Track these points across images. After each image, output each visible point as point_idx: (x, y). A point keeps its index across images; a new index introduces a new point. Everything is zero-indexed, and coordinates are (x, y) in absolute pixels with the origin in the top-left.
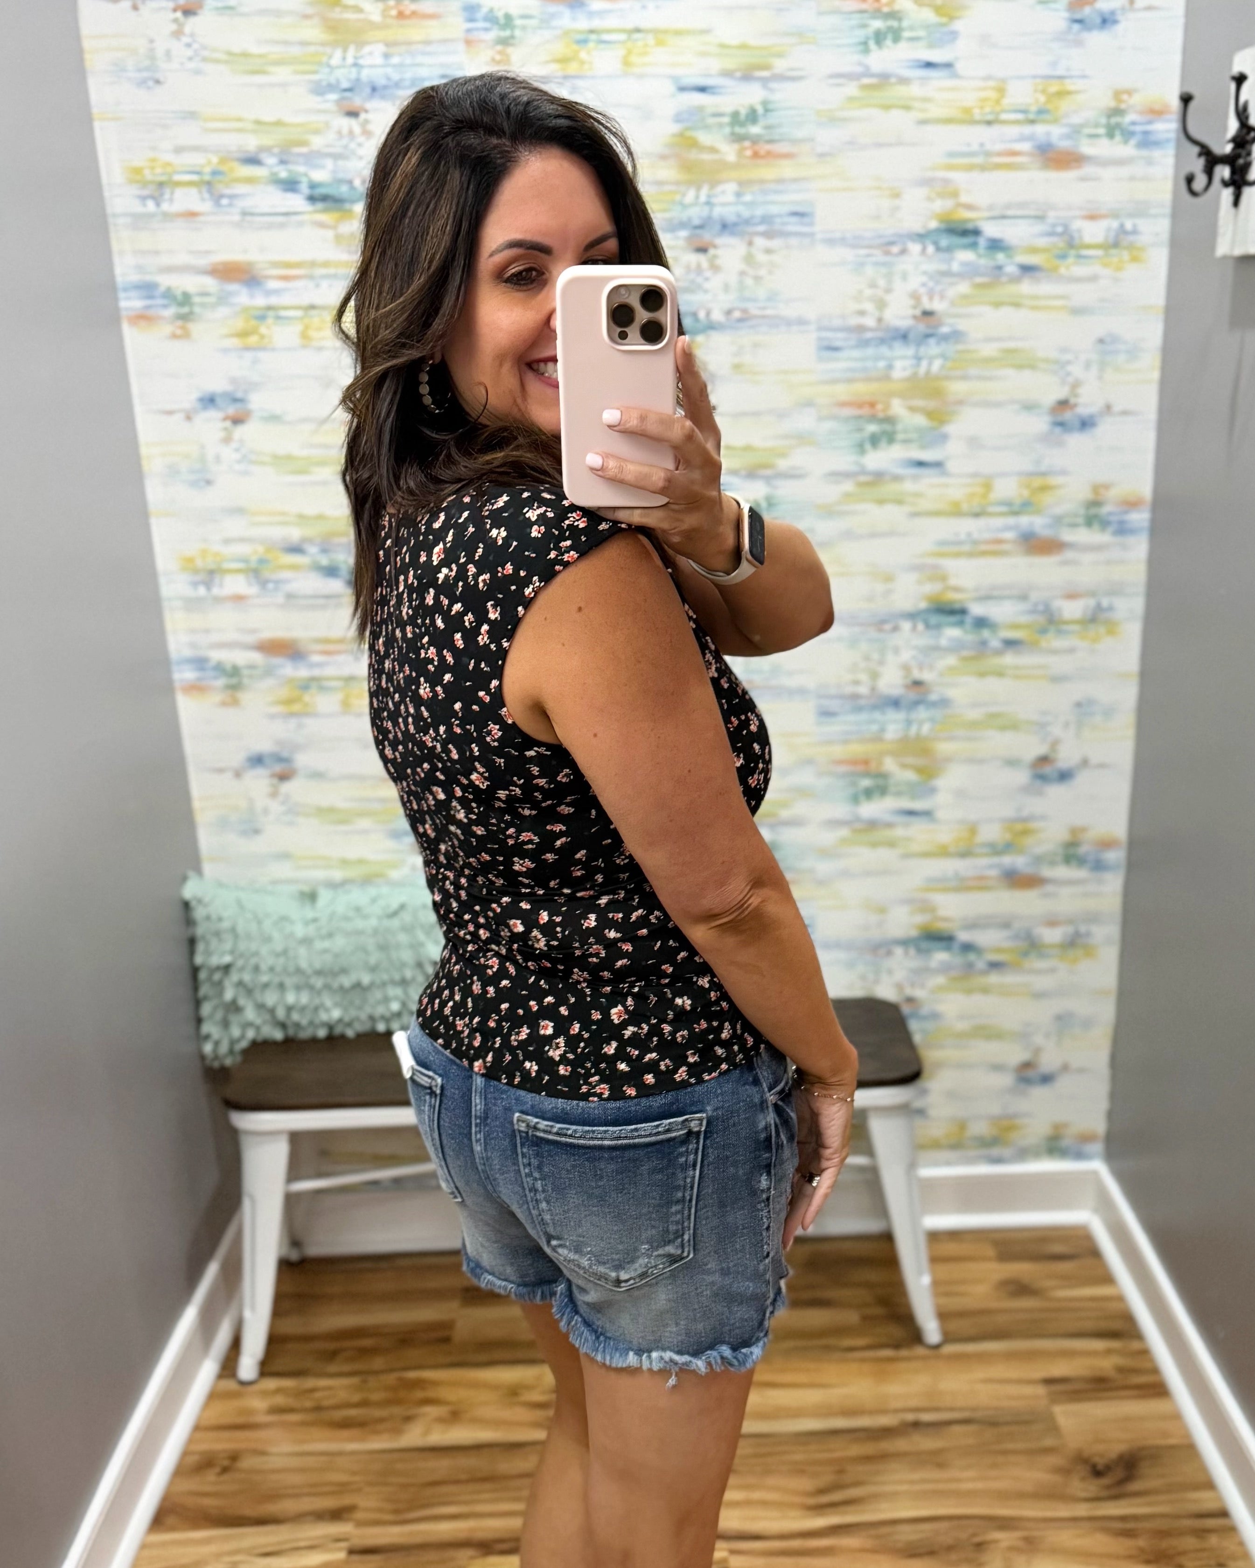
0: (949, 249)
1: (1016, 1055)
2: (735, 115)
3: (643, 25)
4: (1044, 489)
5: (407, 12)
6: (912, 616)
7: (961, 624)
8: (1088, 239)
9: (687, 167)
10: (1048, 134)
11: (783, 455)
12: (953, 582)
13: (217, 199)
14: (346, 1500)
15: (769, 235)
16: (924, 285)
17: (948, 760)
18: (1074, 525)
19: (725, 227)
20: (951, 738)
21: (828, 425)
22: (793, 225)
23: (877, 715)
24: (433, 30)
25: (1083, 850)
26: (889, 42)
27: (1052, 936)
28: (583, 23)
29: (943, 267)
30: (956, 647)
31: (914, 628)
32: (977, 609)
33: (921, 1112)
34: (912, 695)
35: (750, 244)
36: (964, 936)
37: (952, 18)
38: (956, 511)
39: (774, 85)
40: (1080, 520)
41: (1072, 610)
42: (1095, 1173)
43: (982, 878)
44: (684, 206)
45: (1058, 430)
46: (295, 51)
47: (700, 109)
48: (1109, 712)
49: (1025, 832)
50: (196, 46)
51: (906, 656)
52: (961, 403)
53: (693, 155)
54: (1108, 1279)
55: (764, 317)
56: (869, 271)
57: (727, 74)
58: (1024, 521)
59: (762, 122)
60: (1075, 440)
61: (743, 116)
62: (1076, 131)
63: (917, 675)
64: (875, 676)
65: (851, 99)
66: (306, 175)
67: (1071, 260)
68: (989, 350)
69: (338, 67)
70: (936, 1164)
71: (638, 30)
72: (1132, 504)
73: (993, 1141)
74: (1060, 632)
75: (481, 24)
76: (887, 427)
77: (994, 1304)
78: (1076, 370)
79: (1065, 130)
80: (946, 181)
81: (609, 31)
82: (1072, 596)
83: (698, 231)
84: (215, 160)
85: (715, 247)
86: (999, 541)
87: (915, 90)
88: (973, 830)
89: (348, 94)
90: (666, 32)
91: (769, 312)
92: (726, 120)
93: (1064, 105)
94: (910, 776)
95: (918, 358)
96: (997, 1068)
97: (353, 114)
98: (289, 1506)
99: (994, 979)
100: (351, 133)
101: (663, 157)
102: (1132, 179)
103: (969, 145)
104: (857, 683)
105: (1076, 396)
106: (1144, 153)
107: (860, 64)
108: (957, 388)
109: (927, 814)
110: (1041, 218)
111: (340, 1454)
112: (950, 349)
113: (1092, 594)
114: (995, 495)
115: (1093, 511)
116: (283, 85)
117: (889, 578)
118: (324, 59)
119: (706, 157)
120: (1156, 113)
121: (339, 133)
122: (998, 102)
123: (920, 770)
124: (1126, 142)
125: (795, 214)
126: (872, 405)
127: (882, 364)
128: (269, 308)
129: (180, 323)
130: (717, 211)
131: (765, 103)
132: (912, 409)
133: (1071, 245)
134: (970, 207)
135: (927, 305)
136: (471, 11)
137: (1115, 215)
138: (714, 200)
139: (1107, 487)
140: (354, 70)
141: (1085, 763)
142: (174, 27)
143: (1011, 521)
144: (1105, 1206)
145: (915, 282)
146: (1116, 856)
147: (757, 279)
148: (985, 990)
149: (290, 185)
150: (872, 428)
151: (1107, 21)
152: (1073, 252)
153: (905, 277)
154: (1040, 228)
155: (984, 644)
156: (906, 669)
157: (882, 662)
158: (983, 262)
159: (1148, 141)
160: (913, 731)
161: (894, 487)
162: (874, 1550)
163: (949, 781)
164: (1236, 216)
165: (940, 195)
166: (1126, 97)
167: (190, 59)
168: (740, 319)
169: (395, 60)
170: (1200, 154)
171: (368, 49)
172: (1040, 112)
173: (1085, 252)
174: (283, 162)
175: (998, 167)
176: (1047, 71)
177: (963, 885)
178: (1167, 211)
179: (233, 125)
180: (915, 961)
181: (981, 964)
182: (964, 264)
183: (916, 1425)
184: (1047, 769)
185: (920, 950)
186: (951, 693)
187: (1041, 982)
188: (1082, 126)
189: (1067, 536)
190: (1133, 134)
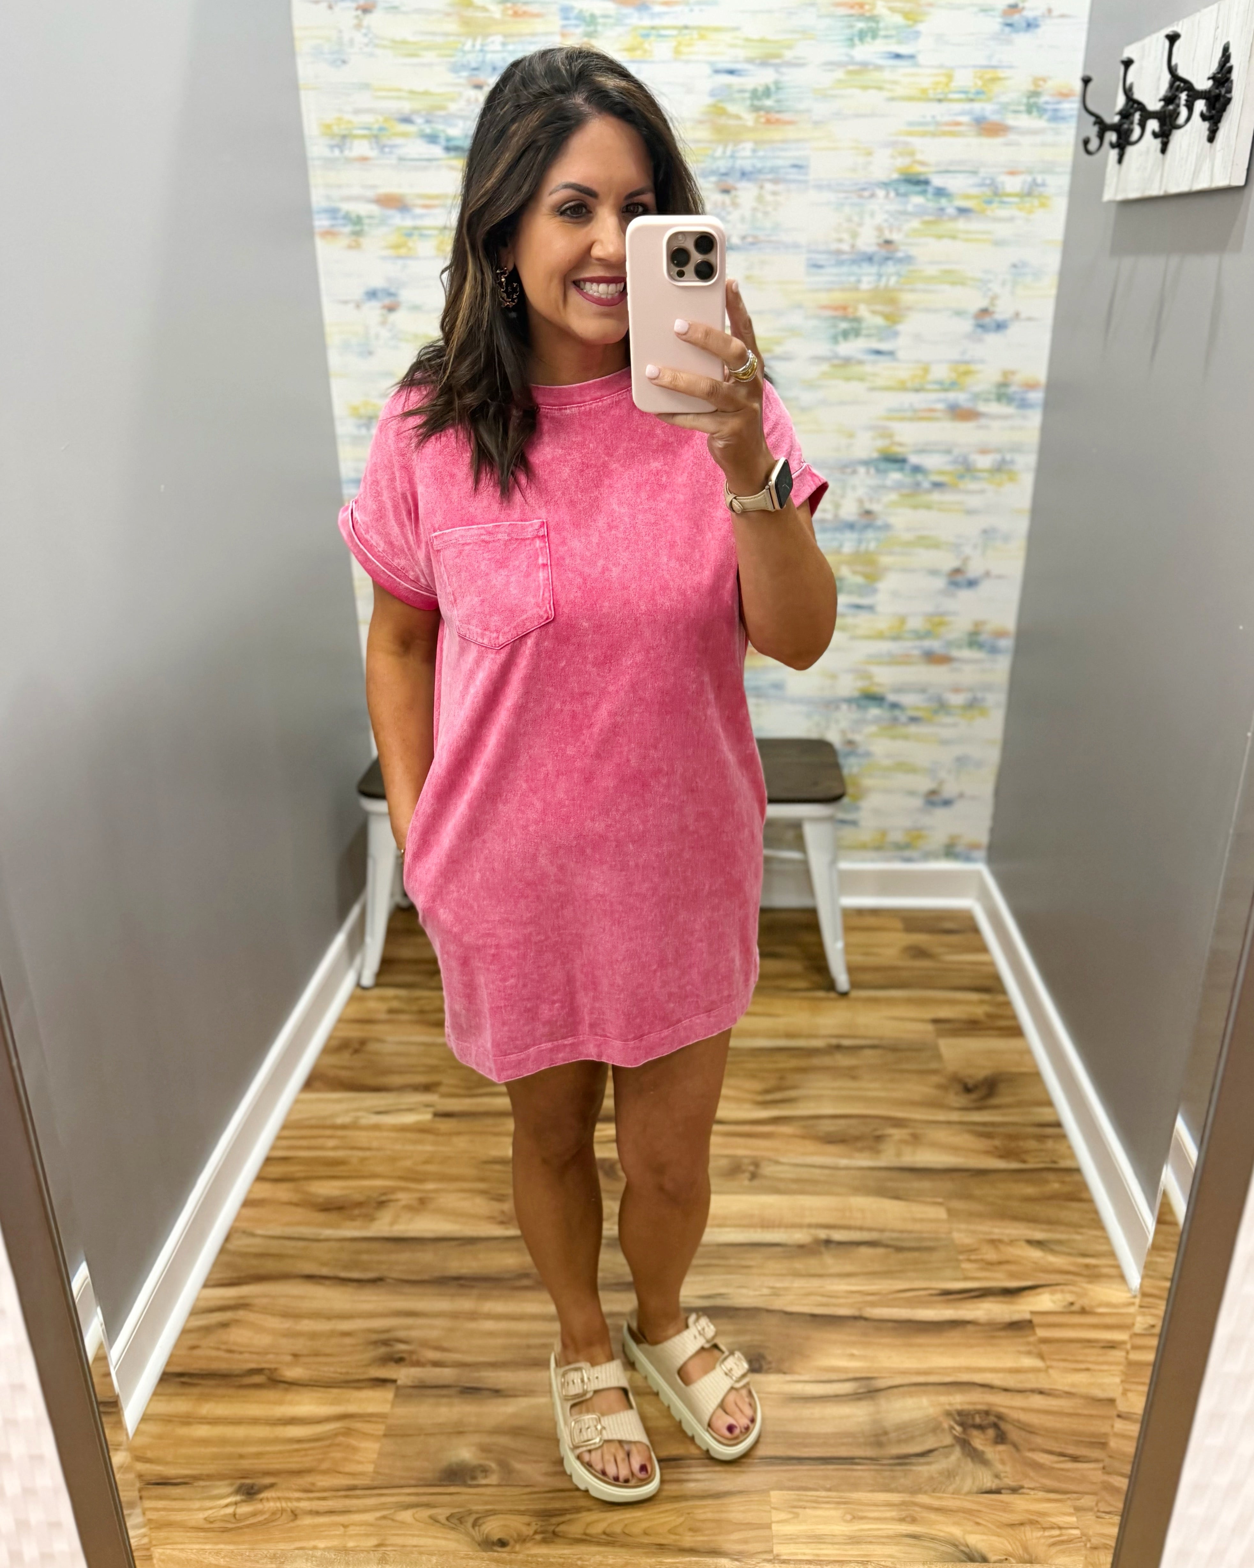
0: (905, 195)
1: (925, 784)
2: (754, 92)
3: (690, 24)
4: (967, 373)
5: (521, 12)
6: (866, 463)
7: (901, 470)
8: (1008, 189)
9: (718, 130)
10: (983, 110)
11: (778, 343)
12: (897, 439)
13: (382, 148)
14: (435, 1078)
15: (775, 181)
16: (886, 221)
17: (887, 569)
18: (987, 400)
19: (744, 174)
20: (891, 553)
21: (814, 323)
22: (793, 174)
23: (836, 535)
24: (539, 26)
25: (983, 638)
26: (869, 39)
27: (956, 700)
28: (647, 22)
29: (900, 208)
30: (897, 487)
31: (868, 472)
32: (914, 459)
33: (854, 823)
34: (864, 521)
35: (762, 187)
36: (892, 698)
37: (916, 22)
38: (902, 387)
39: (783, 69)
40: (993, 397)
41: (984, 462)
42: (979, 874)
43: (908, 656)
44: (714, 159)
45: (979, 330)
46: (439, 39)
47: (729, 86)
48: (1007, 538)
49: (941, 624)
50: (371, 36)
51: (861, 492)
52: (909, 308)
53: (723, 121)
54: (984, 950)
55: (770, 242)
56: (847, 210)
57: (750, 61)
58: (952, 396)
59: (774, 97)
60: (992, 338)
61: (759, 93)
62: (1004, 108)
63: (868, 506)
64: (836, 506)
65: (839, 81)
66: (444, 131)
67: (995, 205)
68: (932, 271)
69: (470, 52)
70: (864, 860)
71: (686, 27)
72: (1031, 386)
73: (907, 846)
74: (974, 478)
75: (573, 22)
76: (855, 325)
77: (900, 963)
78: (996, 288)
79: (996, 107)
80: (906, 144)
81: (665, 28)
82: (984, 452)
83: (724, 178)
84: (381, 119)
85: (736, 189)
86: (933, 410)
87: (887, 75)
88: (903, 620)
89: (475, 72)
90: (707, 29)
91: (774, 238)
92: (747, 95)
93: (997, 88)
94: (859, 580)
95: (880, 276)
96: (911, 793)
97: (478, 87)
98: (395, 1079)
99: (912, 729)
100: (477, 100)
101: (701, 122)
102: (1043, 145)
103: (924, 117)
104: (824, 511)
105: (993, 304)
106: (1053, 125)
107: (847, 55)
108: (907, 298)
109: (871, 608)
110: (974, 173)
111: (433, 1045)
112: (904, 269)
113: (998, 450)
114: (931, 377)
115: (1003, 390)
116: (430, 65)
117: (851, 435)
118: (460, 46)
119: (732, 122)
120: (1065, 95)
121: (469, 101)
122: (947, 85)
123: (866, 576)
124: (1040, 117)
125: (795, 166)
126: (845, 308)
127: (853, 279)
128: (415, 228)
129: (353, 237)
130: (739, 163)
131: (776, 83)
132: (874, 312)
133: (996, 194)
134: (923, 164)
135: (888, 235)
136: (566, 12)
137: (1029, 172)
138: (737, 155)
139: (1013, 373)
140: (481, 55)
141: (987, 574)
142: (355, 21)
143: (942, 395)
144: (984, 896)
145: (880, 218)
146: (1007, 643)
147: (766, 214)
148: (906, 737)
149: (432, 139)
150: (844, 325)
151: (1031, 25)
152: (997, 199)
153: (872, 214)
154: (973, 180)
155: (918, 484)
156: (860, 501)
157: (843, 496)
158: (931, 205)
159: (1056, 117)
160: (863, 547)
161: (857, 369)
162: (803, 1137)
163: (887, 584)
164: (1120, 170)
165: (901, 154)
166: (1041, 83)
167: (367, 45)
168: (752, 243)
169: (511, 47)
170: (1095, 123)
171: (491, 39)
172: (978, 93)
173: (1006, 199)
174: (428, 121)
175: (945, 134)
176: (984, 62)
177: (894, 660)
178: (1068, 169)
179: (394, 94)
180: (855, 715)
181: (903, 718)
182: (916, 206)
183: (838, 1047)
184: (959, 578)
185: (859, 707)
186: (892, 520)
187: (947, 733)
188: (1008, 104)
189: (982, 407)
190: (1045, 110)
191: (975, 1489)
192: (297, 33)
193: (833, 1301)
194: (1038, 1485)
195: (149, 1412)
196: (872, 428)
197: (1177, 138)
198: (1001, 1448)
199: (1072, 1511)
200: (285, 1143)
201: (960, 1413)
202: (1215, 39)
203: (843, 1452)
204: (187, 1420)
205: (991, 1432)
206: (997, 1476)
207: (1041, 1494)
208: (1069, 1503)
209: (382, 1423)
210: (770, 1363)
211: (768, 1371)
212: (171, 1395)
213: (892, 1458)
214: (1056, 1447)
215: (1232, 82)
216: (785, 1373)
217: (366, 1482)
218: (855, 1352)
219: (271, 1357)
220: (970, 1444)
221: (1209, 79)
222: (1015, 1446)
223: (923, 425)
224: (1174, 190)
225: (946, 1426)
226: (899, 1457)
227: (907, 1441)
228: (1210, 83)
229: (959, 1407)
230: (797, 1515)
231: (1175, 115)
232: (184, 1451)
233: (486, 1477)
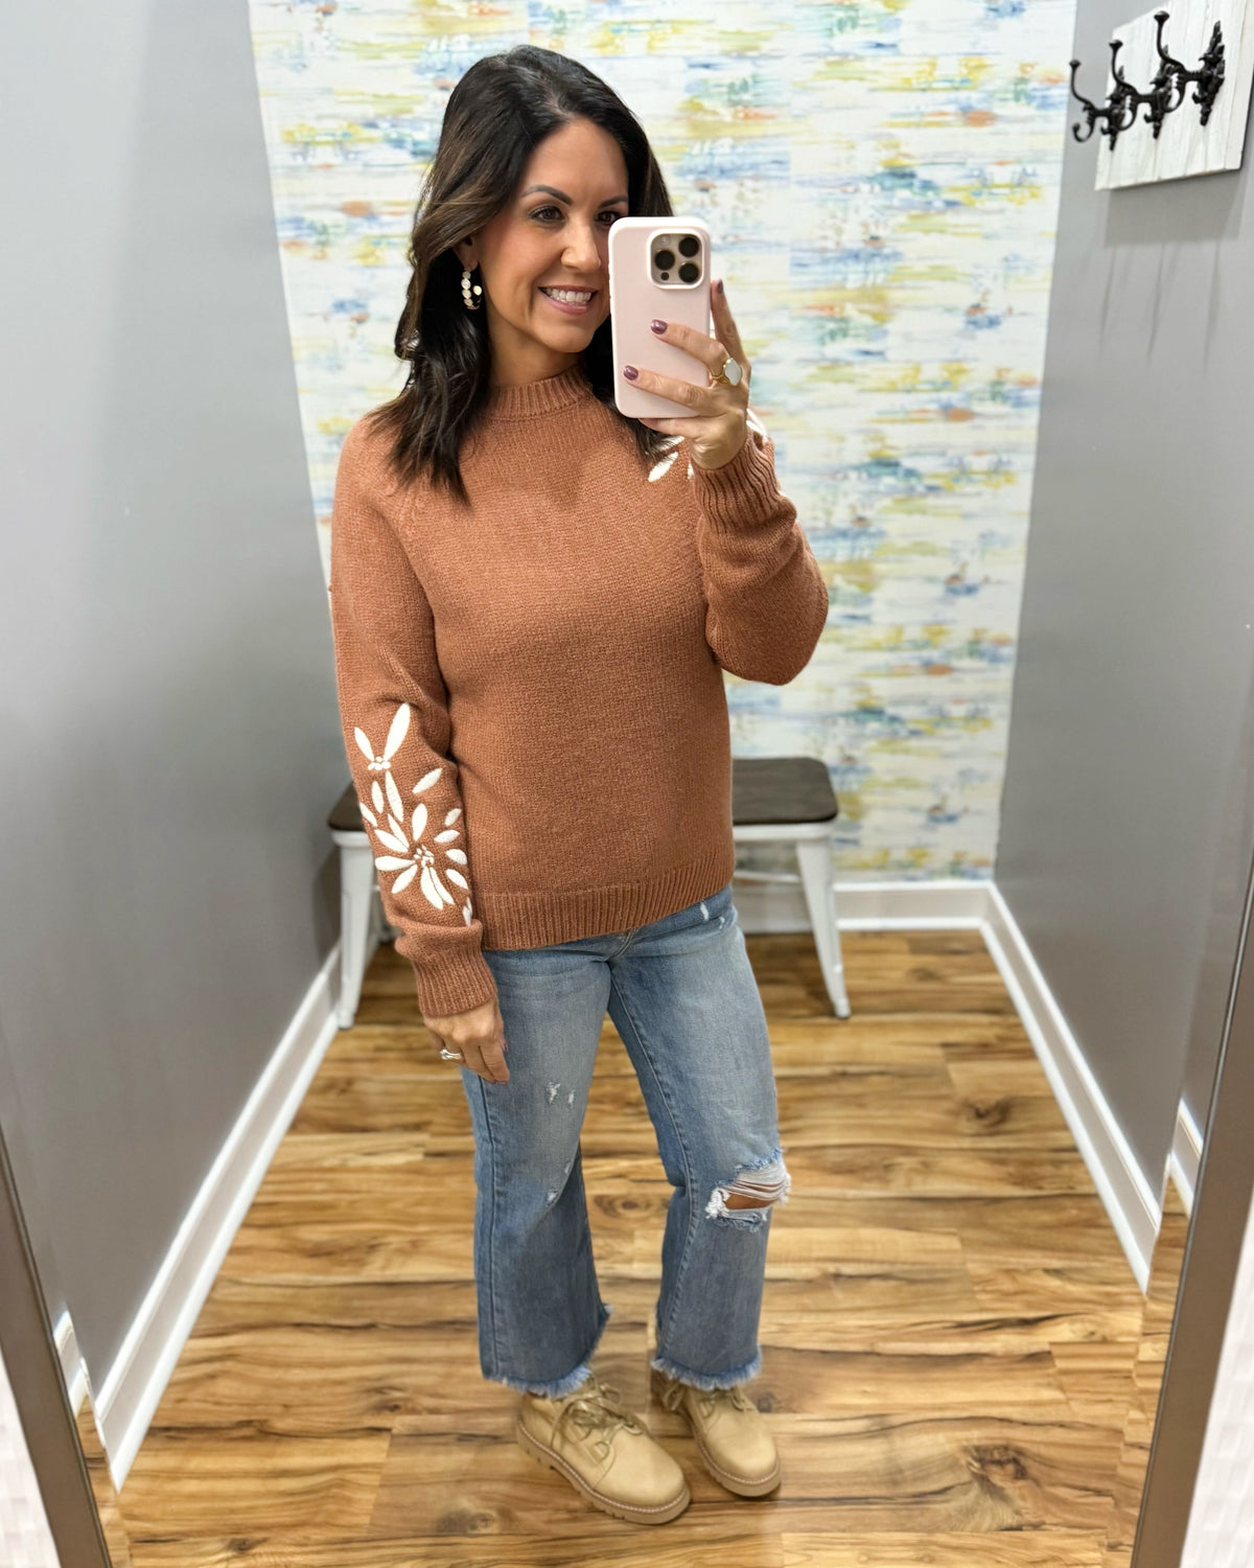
0: (891, 189)
1: (928, 800)
2: (731, 86)
3: (663, 18)
4: (960, 372)
5: (486, 10)
6: (858, 468)
7: (895, 474)
8: (998, 180)
9: (695, 126)
10: (969, 98)
11: (764, 346)
12: (890, 442)
13: (346, 154)
14: (426, 1117)
15: (756, 178)
16: (872, 216)
17: (882, 577)
18: (981, 400)
19: (723, 172)
20: (886, 561)
21: (798, 324)
22: (774, 171)
23: (830, 544)
24: (505, 23)
25: (983, 646)
26: (848, 28)
27: (958, 711)
28: (618, 17)
29: (887, 203)
30: (892, 491)
31: (859, 478)
32: (907, 463)
33: (855, 842)
34: (857, 528)
35: (742, 185)
36: (891, 711)
37: (897, 9)
38: (893, 389)
39: (761, 62)
40: (987, 396)
41: (979, 464)
42: (986, 892)
43: (906, 667)
44: (690, 157)
45: (971, 327)
46: (403, 41)
47: (705, 82)
48: (1005, 542)
49: (940, 633)
50: (332, 39)
51: (853, 498)
52: (897, 307)
53: (700, 116)
54: (993, 969)
55: (751, 241)
56: (831, 205)
57: (727, 54)
58: (944, 396)
59: (752, 91)
60: (984, 335)
61: (737, 87)
62: (990, 96)
63: (861, 512)
64: (829, 513)
65: (819, 73)
66: (410, 135)
67: (984, 197)
68: (921, 267)
69: (435, 53)
70: (866, 880)
71: (659, 22)
72: (1026, 384)
73: (911, 865)
74: (970, 481)
75: (544, 19)
76: (843, 325)
77: (907, 986)
78: (986, 282)
79: (982, 95)
80: (890, 136)
81: (637, 22)
82: (979, 453)
83: (702, 176)
84: (345, 124)
85: (715, 187)
86: (924, 411)
87: (868, 65)
88: (900, 630)
89: (441, 74)
90: (680, 22)
91: (754, 237)
92: (725, 89)
93: (982, 76)
94: (854, 589)
95: (867, 273)
96: (914, 809)
97: (444, 88)
98: (384, 1120)
99: (914, 743)
101: (677, 119)
102: (1033, 133)
103: (907, 107)
104: (815, 519)
105: (985, 300)
106: (1043, 112)
107: (825, 45)
108: (895, 296)
109: (866, 619)
110: (962, 164)
111: (422, 1083)
112: (893, 265)
113: (994, 451)
114: (923, 377)
115: (998, 388)
116: (394, 67)
117: (842, 439)
118: (424, 47)
119: (709, 118)
120: (1054, 81)
121: (436, 103)
122: (931, 73)
123: (861, 585)
124: (1029, 104)
125: (775, 162)
126: (831, 308)
127: (839, 277)
128: (383, 236)
129: (320, 248)
130: (717, 160)
131: (754, 77)
132: (862, 312)
133: (985, 185)
134: (907, 156)
135: (874, 231)
136: (533, 9)
137: (1019, 161)
138: (714, 152)
139: (1008, 370)
140: (446, 55)
141: (987, 580)
142: (316, 24)
143: (935, 396)
144: (993, 914)
145: (865, 214)
146: (1009, 651)
147: (747, 212)
148: (907, 751)
149: (399, 143)
150: (831, 326)
151: (1016, 10)
152: (986, 191)
153: (857, 211)
154: (961, 171)
155: (912, 489)
156: (853, 508)
157: (834, 503)
158: (917, 198)
159: (1045, 104)
160: (857, 555)
161: (847, 370)
162: (809, 1168)
163: (881, 594)
164: (1112, 156)
165: (887, 147)
166: (1029, 69)
167: (328, 48)
168: (734, 243)
169: (477, 47)
170: (1085, 109)
171: (456, 39)
172: (963, 81)
173: (995, 191)
174: (394, 126)
175: (930, 124)
176: (968, 49)
177: (892, 672)
178: (1060, 158)
179: (360, 98)
180: (853, 730)
181: (903, 732)
182: (903, 200)
183: (844, 1075)
184: (957, 585)
185: (857, 721)
186: (886, 526)
187: (950, 746)
188: (995, 92)
189: (977, 407)
190: (1034, 98)
191: (995, 1526)
192: (256, 38)
193: (846, 1337)
194: (1060, 1521)
195: (136, 1468)
196: (860, 431)
197: (1169, 120)
198: (1021, 1483)
199: (1097, 1547)
200: (270, 1188)
201: (977, 1449)
202: (1206, 18)
203: (856, 1492)
204: (175, 1475)
205: (1010, 1468)
206: (1018, 1512)
207: (1064, 1530)
208: (1093, 1538)
209: (379, 1473)
210: (779, 1402)
211: (778, 1410)
212: (158, 1450)
213: (908, 1497)
214: (1079, 1482)
215: (1224, 62)
216: (795, 1412)
217: (364, 1534)
218: (868, 1388)
219: (260, 1408)
220: (988, 1480)
221: (1200, 59)
222: (1036, 1481)
223: (915, 427)
224: (1167, 176)
225: (963, 1462)
226: (914, 1496)
227: (923, 1479)
228: (1202, 63)
229: (976, 1443)
230: (810, 1558)
231: (1166, 99)
232: (174, 1507)
233: (486, 1526)
